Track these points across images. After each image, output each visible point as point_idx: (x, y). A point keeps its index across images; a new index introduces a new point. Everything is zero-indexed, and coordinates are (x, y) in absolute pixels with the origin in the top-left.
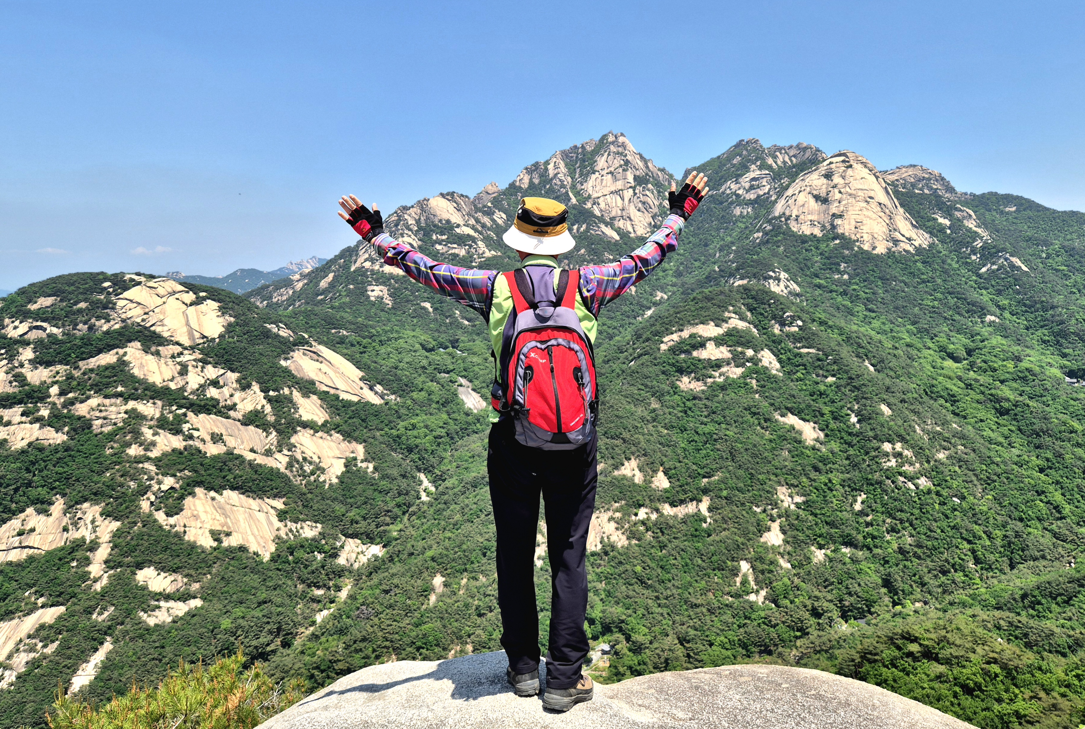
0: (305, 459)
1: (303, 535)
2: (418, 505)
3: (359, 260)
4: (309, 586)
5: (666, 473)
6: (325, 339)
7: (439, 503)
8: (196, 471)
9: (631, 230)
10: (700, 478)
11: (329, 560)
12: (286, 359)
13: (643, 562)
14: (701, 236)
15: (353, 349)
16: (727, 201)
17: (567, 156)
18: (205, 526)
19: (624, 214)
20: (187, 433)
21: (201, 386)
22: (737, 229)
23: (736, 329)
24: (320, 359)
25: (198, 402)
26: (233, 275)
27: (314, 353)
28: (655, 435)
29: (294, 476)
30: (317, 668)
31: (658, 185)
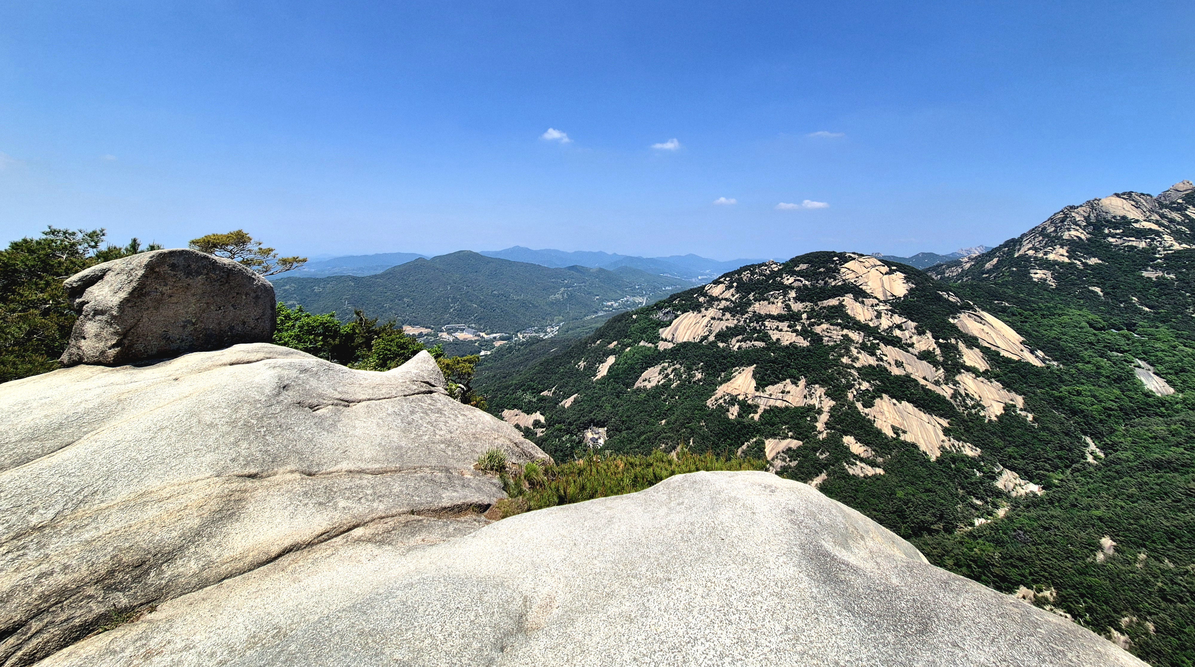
0: (967, 395)
1: (964, 453)
2: (1084, 464)
3: (1022, 249)
4: (969, 493)
6: (988, 307)
7: (1109, 470)
8: (883, 383)
11: (987, 480)
12: (954, 318)
15: (1014, 318)
18: (888, 421)
20: (879, 356)
21: (890, 327)
24: (983, 322)
25: (887, 337)
26: (916, 256)
27: (978, 317)
29: (958, 406)
30: (974, 562)
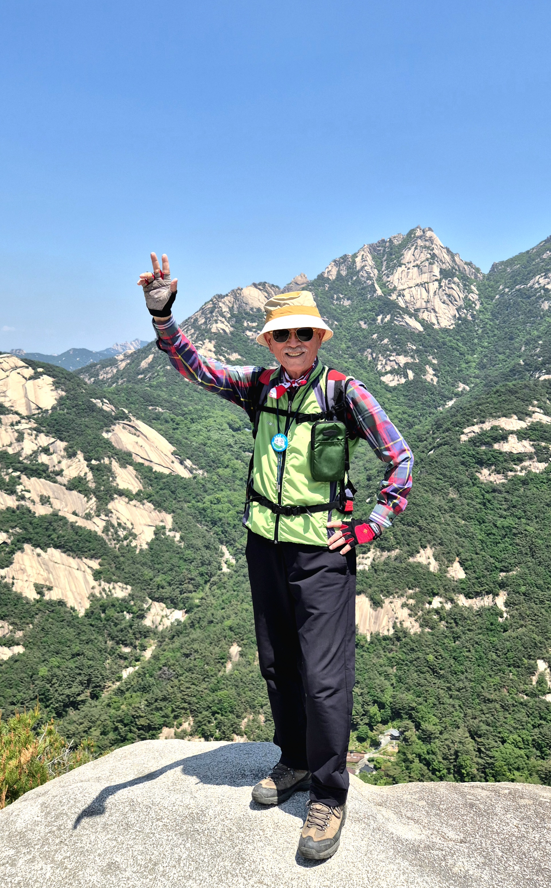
0: (119, 524)
1: (115, 595)
2: (219, 576)
4: (118, 643)
5: (462, 564)
6: (143, 415)
7: (239, 576)
8: (25, 529)
9: (435, 322)
10: (497, 571)
11: (136, 621)
12: (108, 431)
13: (436, 651)
14: (506, 330)
15: (167, 425)
16: (535, 295)
17: (375, 250)
18: (31, 579)
19: (429, 306)
20: (20, 494)
21: (35, 452)
22: (544, 324)
23: (541, 423)
24: (138, 433)
25: (31, 467)
26: (66, 354)
27: (133, 427)
28: (452, 525)
29: (110, 540)
30: (121, 721)
31: (464, 278)
